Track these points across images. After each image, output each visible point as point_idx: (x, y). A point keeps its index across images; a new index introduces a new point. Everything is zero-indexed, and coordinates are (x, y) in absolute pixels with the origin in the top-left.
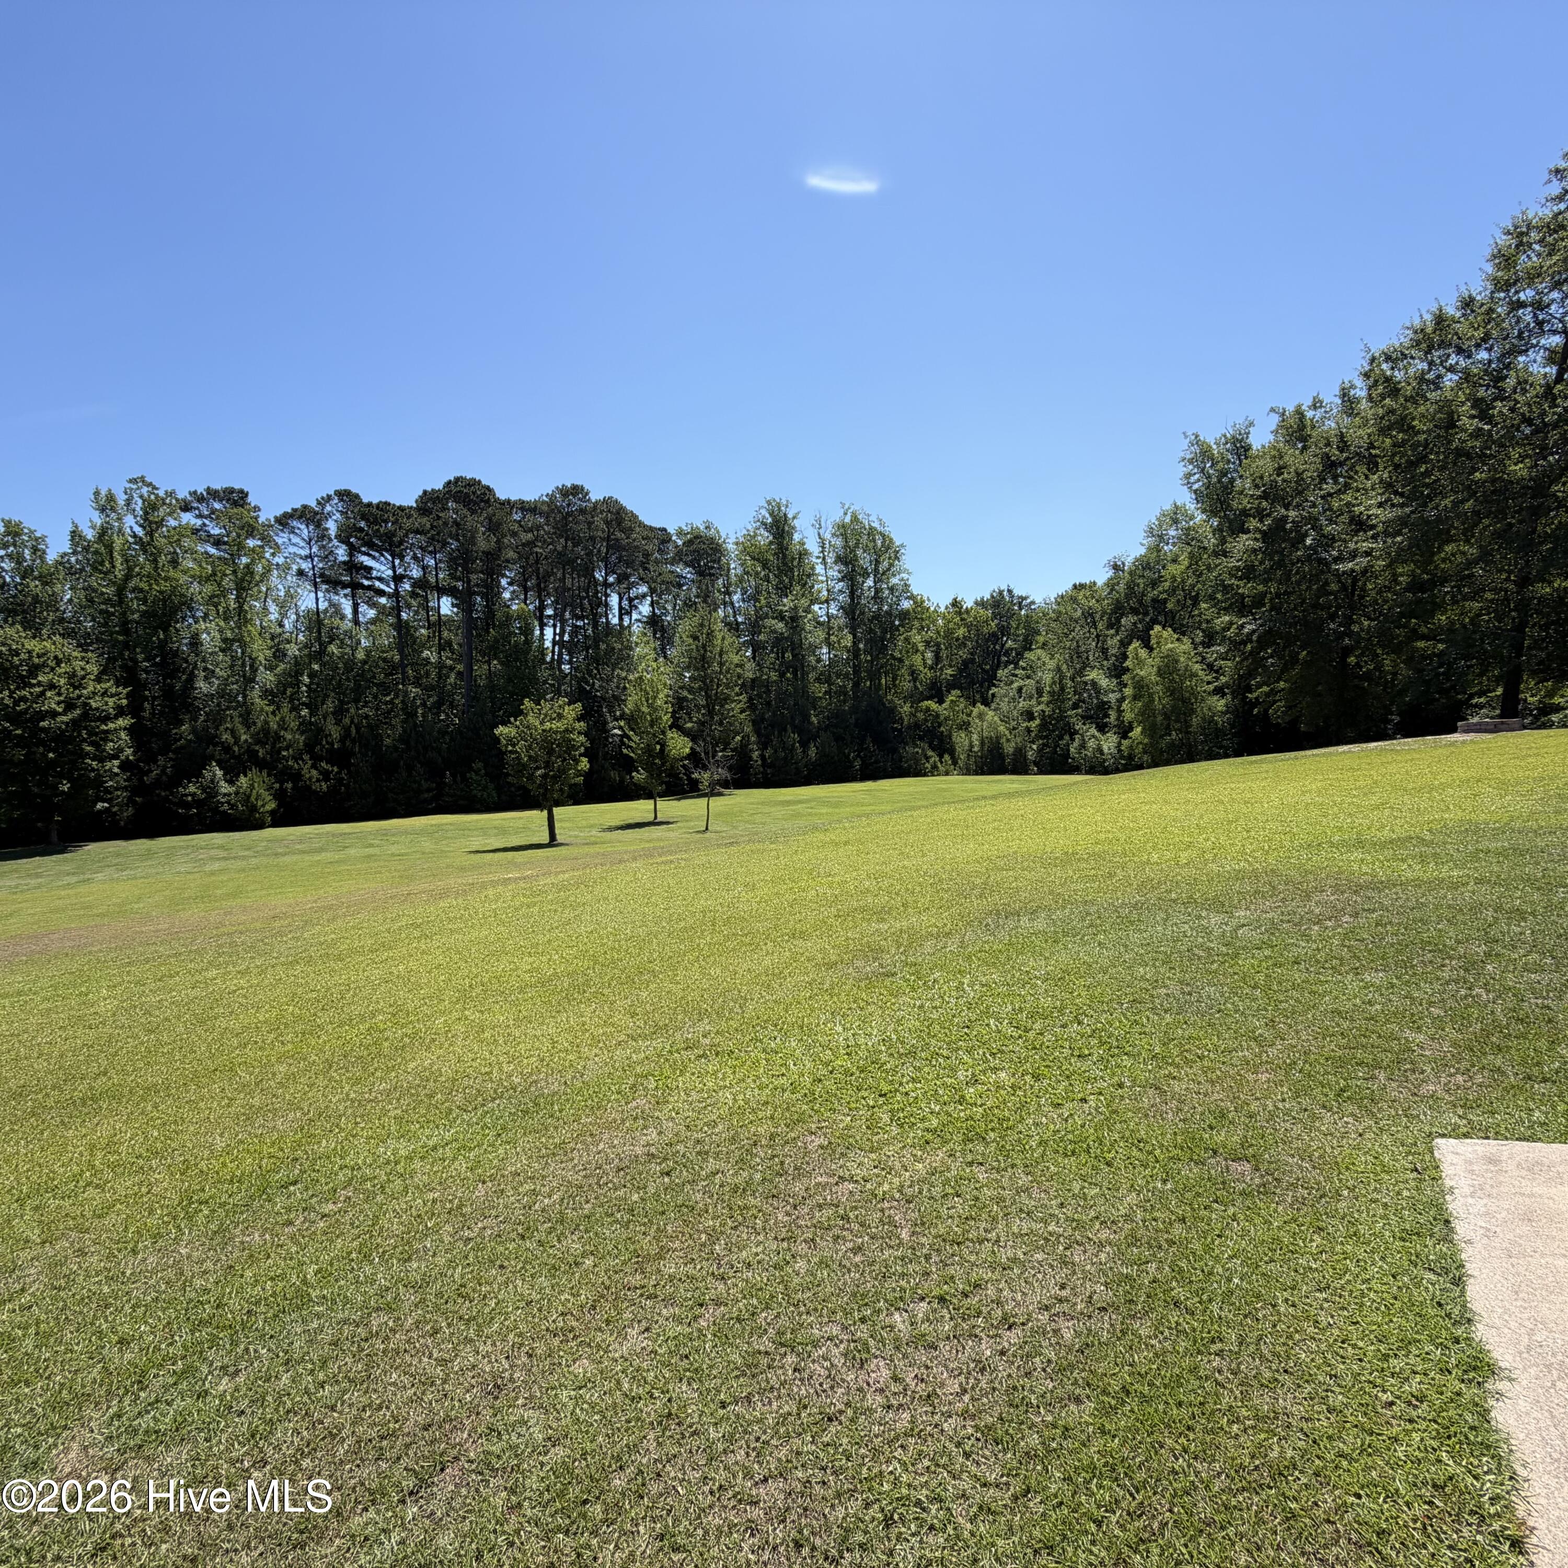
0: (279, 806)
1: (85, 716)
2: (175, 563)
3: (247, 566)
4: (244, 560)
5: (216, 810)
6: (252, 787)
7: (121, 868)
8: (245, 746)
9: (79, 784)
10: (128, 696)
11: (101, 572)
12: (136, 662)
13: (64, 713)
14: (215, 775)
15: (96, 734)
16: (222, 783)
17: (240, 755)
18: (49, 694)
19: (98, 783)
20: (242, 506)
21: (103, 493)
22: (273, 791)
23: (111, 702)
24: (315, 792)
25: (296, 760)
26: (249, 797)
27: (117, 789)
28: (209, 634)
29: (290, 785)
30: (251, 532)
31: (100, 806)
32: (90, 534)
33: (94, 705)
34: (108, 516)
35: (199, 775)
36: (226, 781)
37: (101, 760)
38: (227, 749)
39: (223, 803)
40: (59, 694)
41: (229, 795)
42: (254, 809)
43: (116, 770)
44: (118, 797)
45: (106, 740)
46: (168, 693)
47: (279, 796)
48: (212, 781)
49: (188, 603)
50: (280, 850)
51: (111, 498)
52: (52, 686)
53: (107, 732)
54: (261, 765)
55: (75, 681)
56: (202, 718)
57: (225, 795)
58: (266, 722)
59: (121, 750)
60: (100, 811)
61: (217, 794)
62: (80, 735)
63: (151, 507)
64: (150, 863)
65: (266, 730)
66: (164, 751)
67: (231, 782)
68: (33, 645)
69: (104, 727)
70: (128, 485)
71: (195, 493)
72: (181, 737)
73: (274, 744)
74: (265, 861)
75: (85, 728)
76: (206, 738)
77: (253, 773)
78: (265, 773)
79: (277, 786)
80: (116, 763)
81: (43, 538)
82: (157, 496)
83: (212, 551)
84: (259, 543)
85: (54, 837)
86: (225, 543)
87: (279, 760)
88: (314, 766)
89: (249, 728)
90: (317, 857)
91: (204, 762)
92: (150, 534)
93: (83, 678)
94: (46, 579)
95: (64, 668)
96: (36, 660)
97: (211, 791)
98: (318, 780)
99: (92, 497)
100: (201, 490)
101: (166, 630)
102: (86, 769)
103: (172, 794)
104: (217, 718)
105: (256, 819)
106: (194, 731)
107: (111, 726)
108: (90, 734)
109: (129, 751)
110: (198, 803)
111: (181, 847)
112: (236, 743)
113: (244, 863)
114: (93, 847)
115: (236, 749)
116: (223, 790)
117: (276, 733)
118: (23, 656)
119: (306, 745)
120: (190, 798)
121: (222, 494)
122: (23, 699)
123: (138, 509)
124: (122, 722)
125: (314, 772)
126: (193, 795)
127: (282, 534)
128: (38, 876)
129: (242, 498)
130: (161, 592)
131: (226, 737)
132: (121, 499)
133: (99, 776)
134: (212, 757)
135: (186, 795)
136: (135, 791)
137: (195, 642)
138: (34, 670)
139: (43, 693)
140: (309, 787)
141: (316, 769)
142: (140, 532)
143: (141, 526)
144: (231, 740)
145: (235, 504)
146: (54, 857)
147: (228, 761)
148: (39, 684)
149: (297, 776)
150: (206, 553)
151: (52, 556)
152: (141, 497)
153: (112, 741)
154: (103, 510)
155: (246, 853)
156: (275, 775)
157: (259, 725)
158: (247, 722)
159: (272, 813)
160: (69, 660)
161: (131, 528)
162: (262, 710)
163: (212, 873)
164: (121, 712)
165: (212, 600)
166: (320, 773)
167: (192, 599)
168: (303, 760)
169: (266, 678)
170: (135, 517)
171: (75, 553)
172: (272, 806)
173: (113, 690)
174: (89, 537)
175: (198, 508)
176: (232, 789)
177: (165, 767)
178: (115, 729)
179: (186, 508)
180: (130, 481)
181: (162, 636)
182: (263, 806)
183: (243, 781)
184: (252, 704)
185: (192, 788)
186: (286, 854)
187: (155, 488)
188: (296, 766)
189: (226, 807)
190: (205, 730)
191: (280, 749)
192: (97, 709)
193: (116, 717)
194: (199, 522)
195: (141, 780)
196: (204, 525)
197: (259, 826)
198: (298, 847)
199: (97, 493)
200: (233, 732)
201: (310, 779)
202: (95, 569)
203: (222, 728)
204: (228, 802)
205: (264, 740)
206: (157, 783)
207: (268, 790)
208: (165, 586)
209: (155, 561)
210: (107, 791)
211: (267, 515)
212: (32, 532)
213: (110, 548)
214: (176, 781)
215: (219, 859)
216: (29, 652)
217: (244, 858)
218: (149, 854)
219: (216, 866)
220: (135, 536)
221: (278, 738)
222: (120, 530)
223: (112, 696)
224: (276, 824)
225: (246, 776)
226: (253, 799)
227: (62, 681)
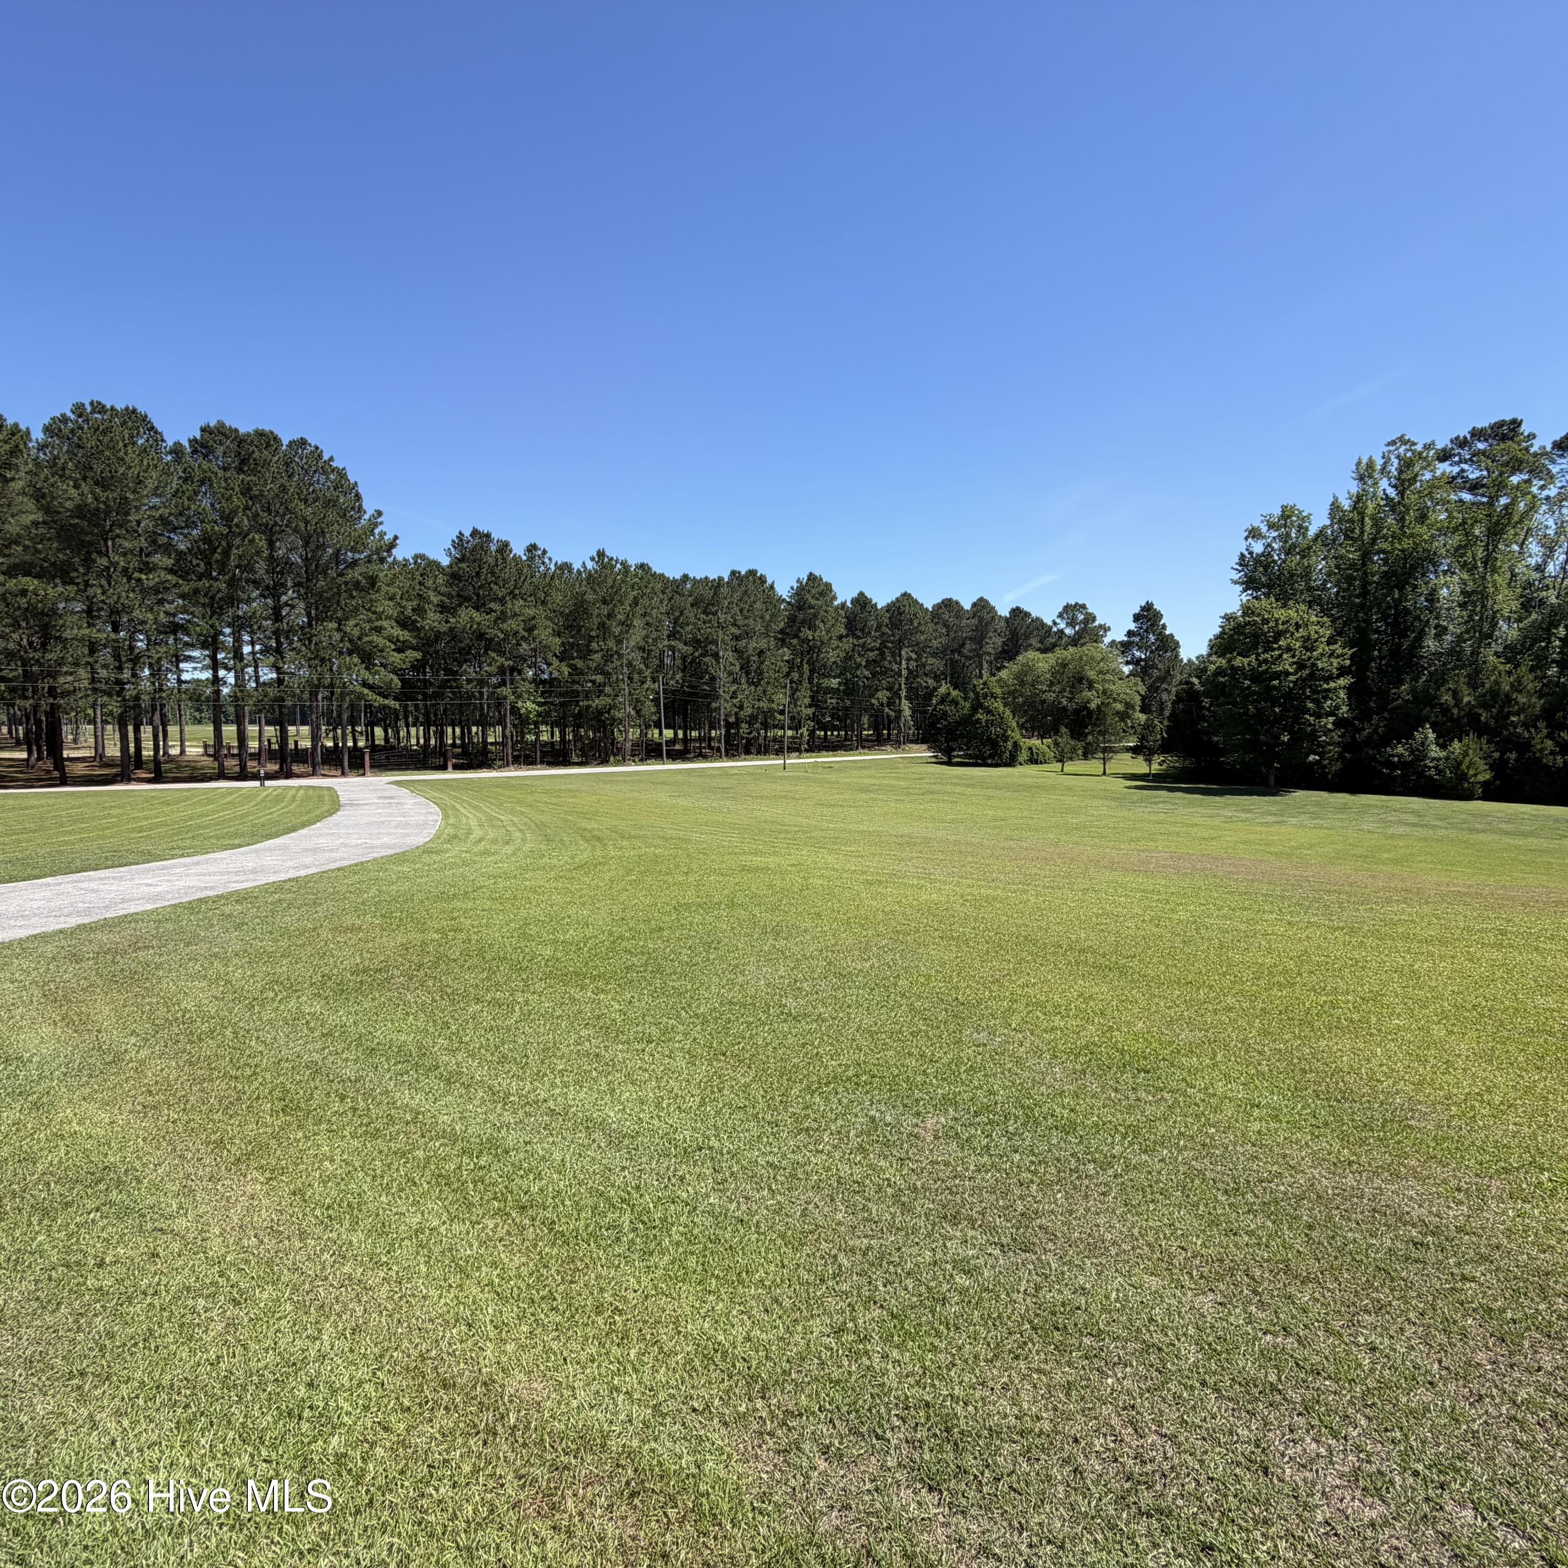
0: (1495, 778)
1: (1312, 676)
2: (1422, 518)
3: (1506, 507)
4: (1503, 501)
5: (1421, 774)
6: (1465, 754)
7: (1315, 816)
8: (1467, 709)
9: (1298, 736)
10: (1352, 658)
11: (1352, 539)
12: (1368, 622)
13: (1296, 672)
14: (1426, 738)
15: (1318, 692)
16: (1433, 747)
17: (1459, 718)
18: (1285, 656)
19: (1313, 737)
20: (1512, 439)
21: (1364, 461)
22: (1490, 761)
23: (1335, 662)
24: (1546, 765)
25: (1526, 726)
26: (1460, 764)
27: (1329, 744)
28: (1448, 588)
29: (1513, 755)
30: (1516, 466)
31: (1311, 758)
32: (1346, 504)
33: (1320, 665)
34: (1365, 483)
35: (1410, 736)
36: (1438, 744)
37: (1318, 716)
38: (1446, 710)
39: (1430, 768)
40: (1293, 656)
41: (1439, 759)
42: (1463, 777)
43: (1330, 726)
44: (1330, 751)
45: (1326, 698)
46: (1395, 653)
47: (1497, 767)
48: (1423, 744)
49: (1432, 559)
50: (1479, 826)
51: (1370, 465)
52: (1289, 649)
53: (1329, 690)
54: (1481, 730)
55: (1309, 644)
56: (1424, 678)
57: (1434, 759)
58: (1496, 683)
59: (1337, 707)
60: (1310, 762)
61: (1425, 757)
62: (1304, 693)
63: (1406, 464)
64: (1340, 816)
65: (1494, 693)
66: (1381, 710)
67: (1443, 746)
68: (1280, 614)
69: (1325, 686)
70: (1386, 449)
71: (1457, 438)
72: (1399, 697)
73: (1502, 707)
74: (1453, 833)
75: (1310, 687)
76: (1426, 699)
77: (1470, 740)
78: (1484, 740)
79: (1497, 755)
80: (1331, 719)
81: (1308, 517)
82: (1414, 452)
83: (1467, 497)
84: (1526, 477)
85: (1272, 781)
86: (1483, 486)
87: (1505, 727)
88: (1550, 736)
89: (1475, 688)
90: (1520, 842)
91: (1419, 723)
92: (1401, 494)
93: (1316, 640)
94: (1305, 553)
95: (1302, 632)
96: (1281, 627)
97: (1420, 754)
98: (1552, 753)
99: (1354, 468)
100: (1464, 432)
101: (1401, 589)
102: (1304, 724)
103: (1379, 753)
104: (1439, 679)
105: (1463, 789)
106: (1413, 691)
107: (1332, 685)
108: (1315, 692)
109: (1345, 709)
110: (1404, 765)
111: (1376, 807)
112: (1456, 705)
113: (1431, 832)
114: (1300, 795)
115: (1455, 711)
116: (1433, 754)
117: (1507, 695)
118: (1272, 624)
119: (1543, 709)
120: (1396, 759)
121: (1489, 431)
122: (1266, 661)
123: (1393, 469)
124: (1342, 682)
125: (1549, 743)
126: (1400, 756)
127: (1560, 461)
128: (1249, 811)
129: (1513, 430)
130: (1403, 551)
131: (1447, 698)
132: (1379, 463)
133: (1314, 731)
134: (1427, 719)
135: (1393, 756)
136: (1346, 747)
137: (1432, 597)
138: (1279, 635)
139: (1280, 656)
140: (1539, 760)
141: (1552, 739)
142: (1392, 492)
143: (1395, 486)
144: (1452, 702)
145: (1504, 438)
146: (1267, 798)
147: (1445, 723)
148: (1280, 648)
149: (1524, 746)
150: (1461, 501)
151: (1312, 531)
152: (1398, 457)
153: (1331, 699)
154: (1361, 478)
155: (1439, 823)
156: (1497, 743)
157: (1487, 686)
158: (1473, 682)
159: (1485, 784)
160: (1307, 625)
161: (1384, 490)
162: (1495, 668)
163: (1392, 837)
164: (1343, 672)
165: (1458, 552)
166: (1558, 744)
167: (1435, 553)
168: (1536, 727)
169: (1508, 631)
170: (1389, 479)
171: (1332, 525)
172: (1486, 776)
173: (1339, 651)
174: (1346, 508)
175: (1459, 454)
176: (1443, 754)
177: (1378, 726)
178: (1335, 689)
179: (1444, 456)
180: (1389, 444)
181: (1396, 596)
182: (1475, 775)
183: (1456, 746)
184: (1484, 662)
185: (1400, 749)
186: (1483, 831)
187: (1414, 444)
188: (1526, 735)
189: (1433, 772)
190: (1426, 690)
191: (1510, 713)
192: (1322, 669)
193: (1338, 677)
194: (1456, 469)
195: (1353, 737)
196: (1463, 471)
197: (1467, 796)
198: (1503, 826)
199: (1359, 463)
200: (1455, 694)
201: (1541, 751)
202: (1347, 537)
203: (1443, 689)
204: (1436, 768)
205: (1491, 703)
206: (1368, 742)
207: (1485, 758)
208: (1407, 544)
209: (1403, 519)
210: (1320, 745)
211: (1544, 441)
212: (1300, 512)
213: (1362, 515)
214: (1386, 741)
215: (1406, 824)
216: (1277, 620)
217: (1434, 827)
218: (1344, 808)
219: (1401, 830)
220: (1387, 497)
221: (1508, 700)
222: (1375, 495)
223: (1338, 657)
224: (1486, 797)
225: (1460, 741)
226: (1464, 767)
227: (1298, 644)
